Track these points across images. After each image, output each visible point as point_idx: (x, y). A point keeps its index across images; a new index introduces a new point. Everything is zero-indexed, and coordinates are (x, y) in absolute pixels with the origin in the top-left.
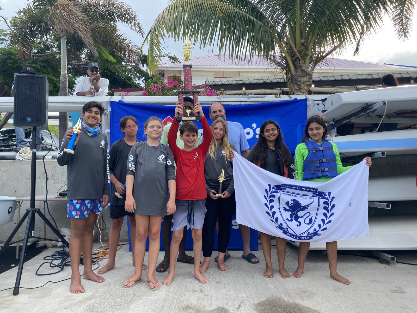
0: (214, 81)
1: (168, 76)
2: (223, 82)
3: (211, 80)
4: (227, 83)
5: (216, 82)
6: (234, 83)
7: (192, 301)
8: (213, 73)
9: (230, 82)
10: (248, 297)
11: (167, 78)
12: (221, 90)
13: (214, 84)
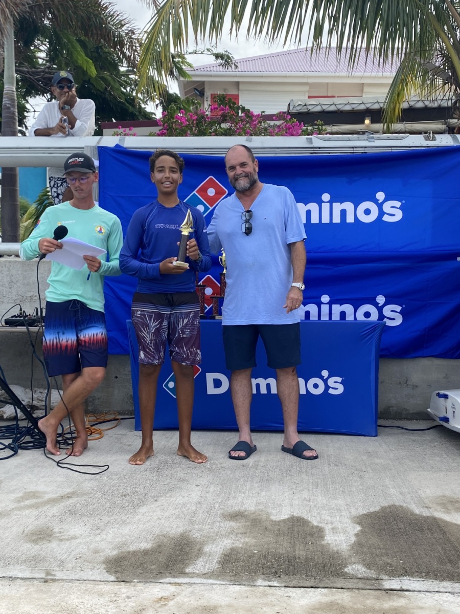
0: (306, 105)
1: (212, 95)
2: (325, 107)
3: (300, 103)
4: (333, 108)
5: (310, 108)
6: (348, 108)
7: (246, 506)
8: (307, 88)
9: (339, 107)
10: (347, 504)
11: (209, 99)
12: (318, 123)
13: (306, 110)
